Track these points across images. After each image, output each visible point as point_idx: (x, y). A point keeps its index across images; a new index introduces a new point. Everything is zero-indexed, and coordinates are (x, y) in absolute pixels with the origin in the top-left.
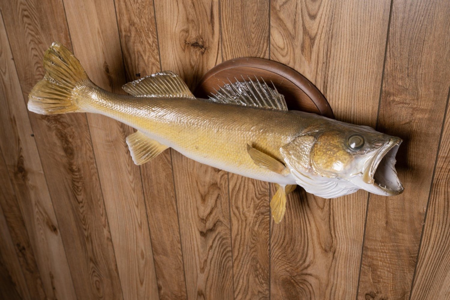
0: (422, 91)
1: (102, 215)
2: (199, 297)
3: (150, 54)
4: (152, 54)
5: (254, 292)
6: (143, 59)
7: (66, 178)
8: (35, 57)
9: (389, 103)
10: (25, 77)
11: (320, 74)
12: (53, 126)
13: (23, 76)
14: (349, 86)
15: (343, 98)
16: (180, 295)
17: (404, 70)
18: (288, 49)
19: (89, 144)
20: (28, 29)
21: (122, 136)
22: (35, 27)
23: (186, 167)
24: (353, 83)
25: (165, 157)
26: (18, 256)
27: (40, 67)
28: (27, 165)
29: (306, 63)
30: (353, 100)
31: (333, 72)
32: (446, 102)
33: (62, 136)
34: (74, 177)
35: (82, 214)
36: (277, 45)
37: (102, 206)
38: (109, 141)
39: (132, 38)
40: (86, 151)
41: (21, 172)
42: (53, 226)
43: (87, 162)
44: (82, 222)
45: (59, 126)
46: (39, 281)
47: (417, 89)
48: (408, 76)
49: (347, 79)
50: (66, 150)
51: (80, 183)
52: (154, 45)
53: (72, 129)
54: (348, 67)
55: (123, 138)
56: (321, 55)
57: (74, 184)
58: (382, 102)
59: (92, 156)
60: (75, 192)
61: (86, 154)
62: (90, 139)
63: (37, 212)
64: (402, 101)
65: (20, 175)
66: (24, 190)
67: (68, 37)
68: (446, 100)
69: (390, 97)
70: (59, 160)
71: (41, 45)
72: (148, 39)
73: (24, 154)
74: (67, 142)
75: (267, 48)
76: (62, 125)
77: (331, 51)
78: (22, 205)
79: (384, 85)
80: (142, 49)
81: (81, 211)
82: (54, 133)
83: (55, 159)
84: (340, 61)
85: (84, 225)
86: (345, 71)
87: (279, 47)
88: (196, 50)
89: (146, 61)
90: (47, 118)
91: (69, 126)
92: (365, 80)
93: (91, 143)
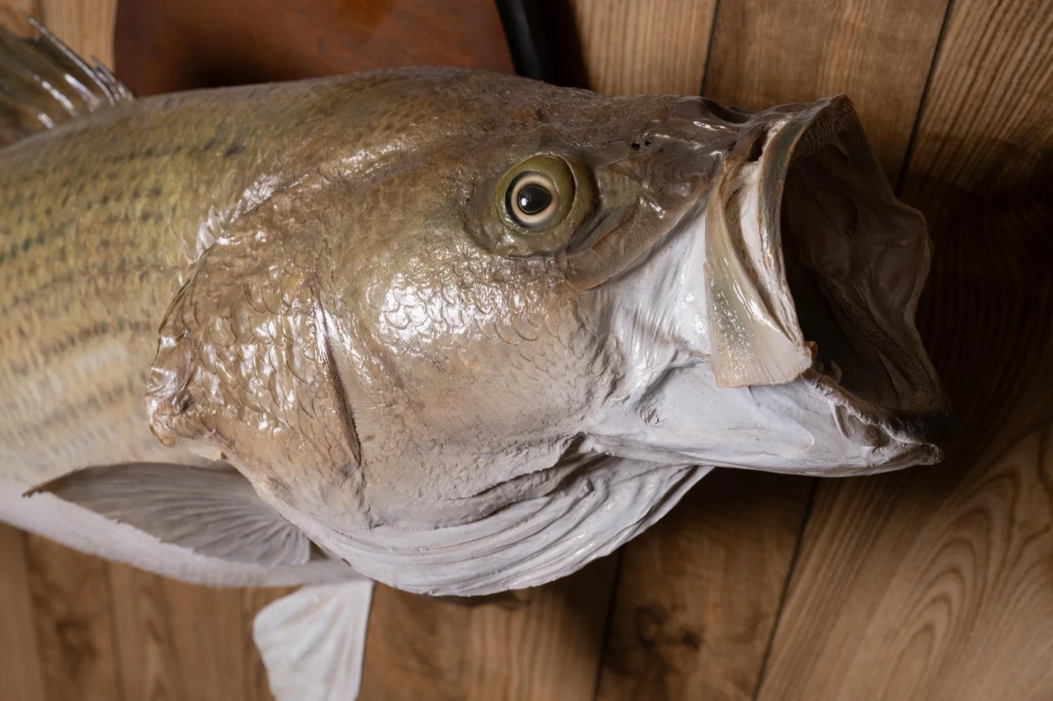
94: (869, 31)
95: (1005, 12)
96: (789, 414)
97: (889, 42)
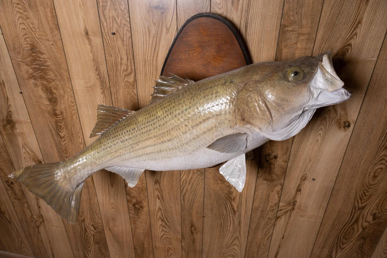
0: (304, 22)
1: (81, 144)
2: (155, 184)
3: (122, 17)
4: (124, 18)
5: (194, 172)
6: (116, 21)
7: (50, 122)
8: (23, 30)
9: (285, 32)
10: (14, 47)
11: (243, 18)
12: (39, 82)
13: (12, 46)
14: (262, 24)
15: (257, 32)
16: (141, 187)
17: (294, 10)
18: (223, 4)
19: (70, 92)
20: (16, 8)
21: (98, 82)
22: (24, 6)
23: (148, 96)
24: (264, 21)
25: (133, 91)
26: (7, 190)
27: (27, 38)
28: (15, 117)
29: (235, 12)
30: (263, 33)
31: (252, 16)
32: (317, 27)
33: (47, 90)
34: (57, 119)
35: (64, 146)
36: (215, 2)
37: (81, 137)
38: (87, 87)
39: (108, 7)
40: (68, 98)
41: (10, 124)
42: (38, 160)
43: (69, 106)
44: (64, 152)
45: (45, 82)
46: (26, 205)
47: (301, 21)
48: (297, 13)
49: (260, 19)
50: (50, 100)
51: (63, 123)
52: (125, 10)
53: (56, 83)
54: (261, 12)
55: (100, 83)
56: (244, 6)
57: (57, 125)
58: (281, 32)
59: (73, 100)
60: (58, 131)
61: (68, 100)
62: (71, 88)
63: (24, 152)
64: (292, 30)
65: (8, 127)
66: (12, 138)
67: (54, 11)
68: (317, 26)
69: (285, 28)
70: (44, 108)
71: (29, 20)
72: (120, 6)
73: (12, 109)
74: (52, 93)
75: (209, 4)
76: (47, 81)
77: (251, 2)
78: (10, 150)
79: (282, 21)
80: (116, 14)
81: (63, 144)
82: (40, 88)
83: (41, 108)
84: (257, 8)
85: (66, 154)
86: (259, 15)
87: (217, 3)
88: (158, 11)
89: (119, 23)
90: (33, 78)
91: (54, 80)
92: (271, 19)
93: (72, 91)
94: (302, 48)
95: (324, 40)
96: (337, 94)
97: (306, 49)
